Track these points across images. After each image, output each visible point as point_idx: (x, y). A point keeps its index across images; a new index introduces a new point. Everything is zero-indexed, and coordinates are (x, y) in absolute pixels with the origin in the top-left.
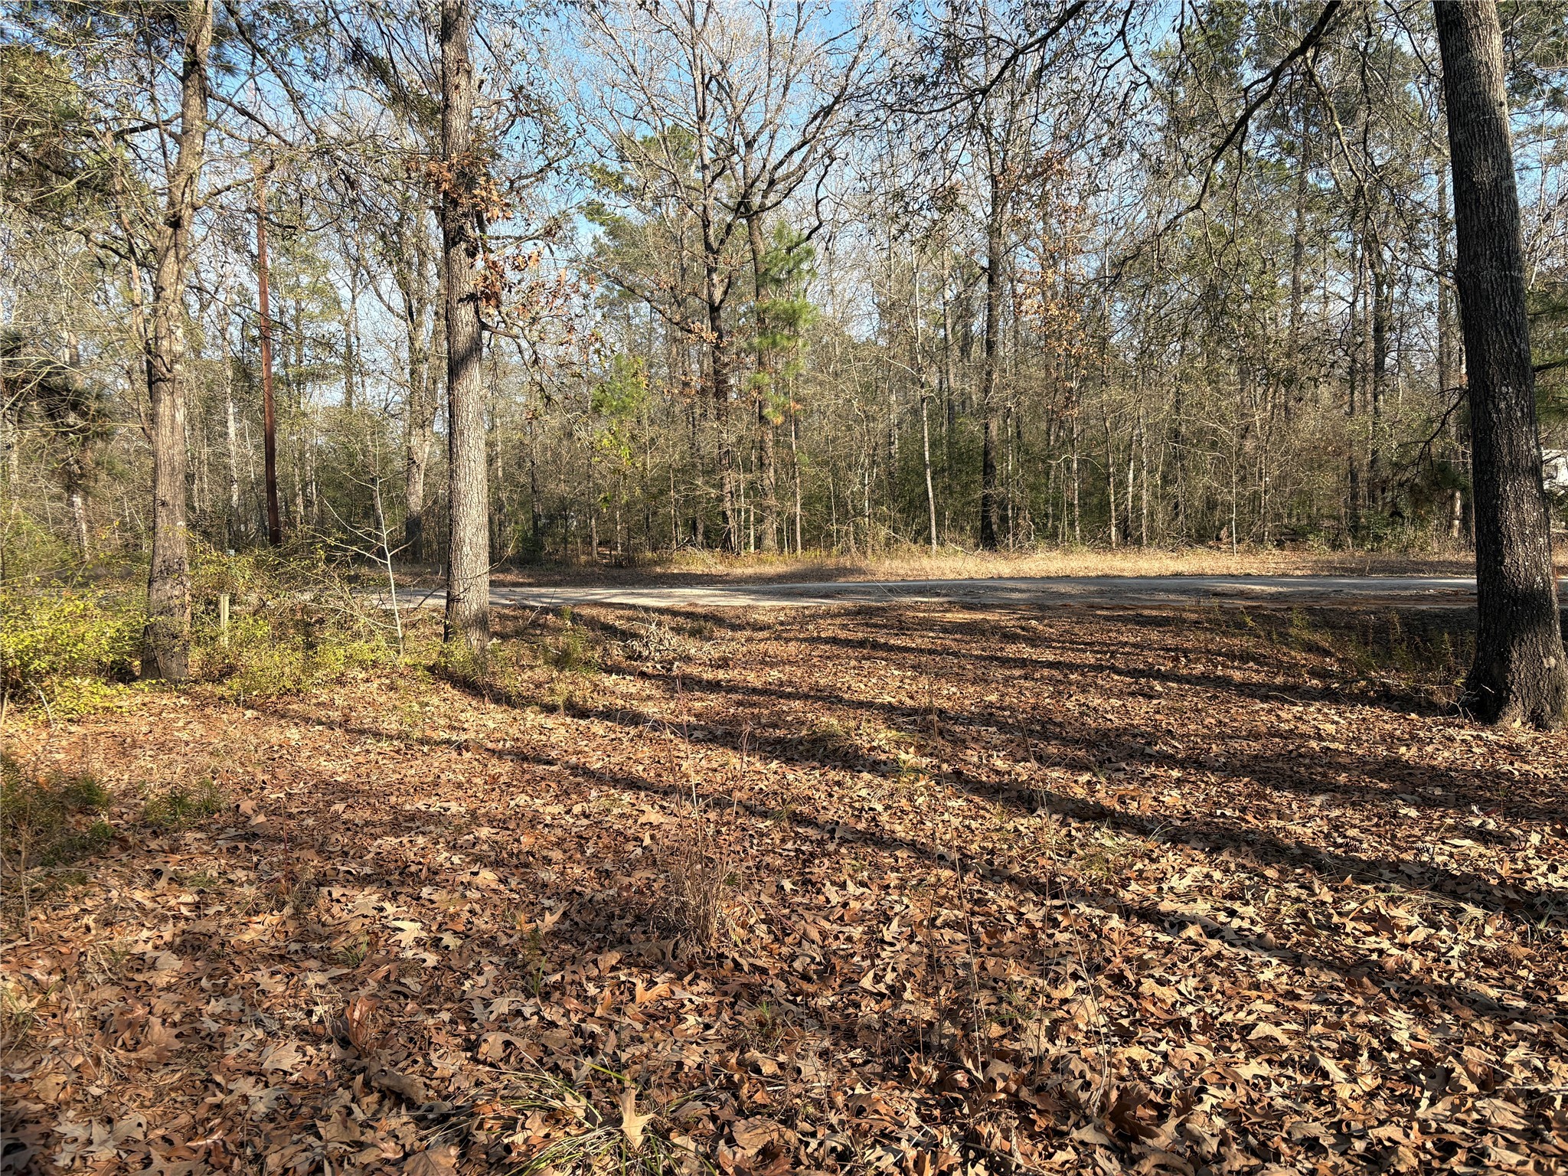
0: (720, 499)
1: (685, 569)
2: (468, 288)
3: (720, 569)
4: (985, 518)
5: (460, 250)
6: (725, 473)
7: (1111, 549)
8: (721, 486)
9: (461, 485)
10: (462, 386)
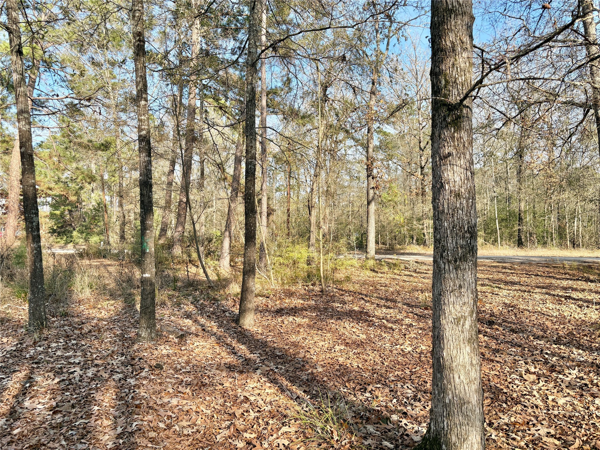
0: (423, 229)
1: (411, 251)
2: (372, 186)
3: (423, 252)
4: (519, 237)
5: (370, 178)
6: (425, 221)
7: (567, 248)
8: (423, 224)
9: (370, 228)
10: (370, 207)
